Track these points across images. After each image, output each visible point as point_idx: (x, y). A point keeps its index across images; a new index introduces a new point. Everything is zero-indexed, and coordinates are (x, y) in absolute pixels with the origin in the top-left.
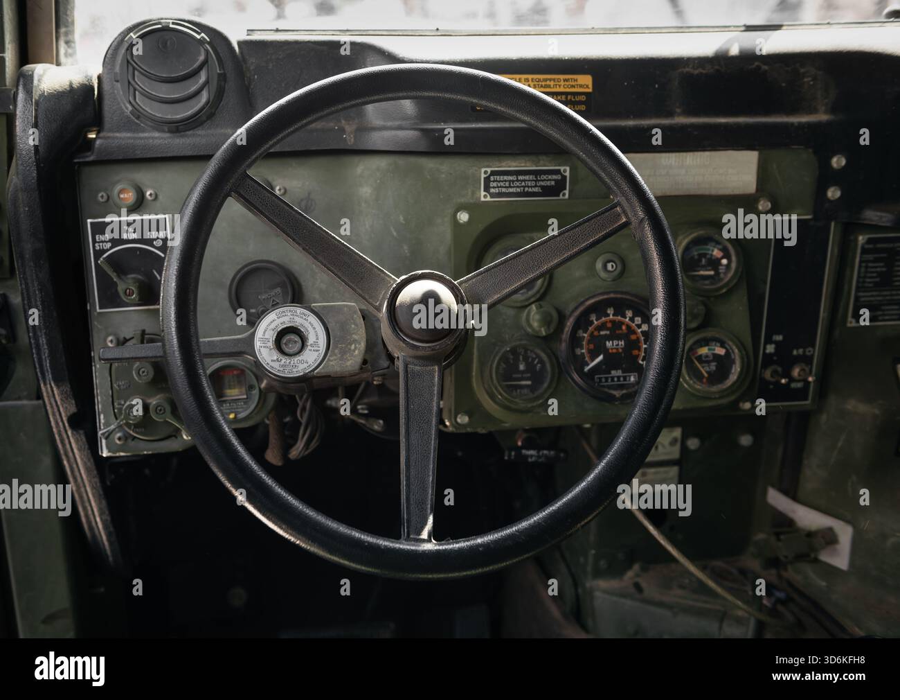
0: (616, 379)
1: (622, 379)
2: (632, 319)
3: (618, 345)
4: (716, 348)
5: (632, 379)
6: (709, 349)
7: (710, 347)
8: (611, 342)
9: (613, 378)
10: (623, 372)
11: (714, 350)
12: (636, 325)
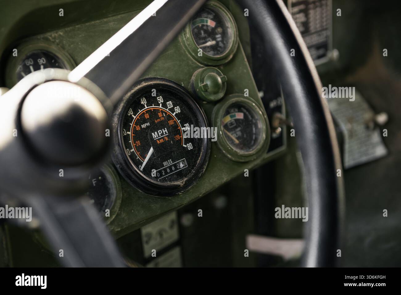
0: (168, 170)
1: (173, 168)
2: (164, 105)
3: (162, 134)
4: (237, 114)
5: (182, 165)
6: (231, 117)
7: (231, 114)
8: (156, 133)
9: (165, 170)
10: (173, 161)
11: (234, 116)
12: (169, 110)
